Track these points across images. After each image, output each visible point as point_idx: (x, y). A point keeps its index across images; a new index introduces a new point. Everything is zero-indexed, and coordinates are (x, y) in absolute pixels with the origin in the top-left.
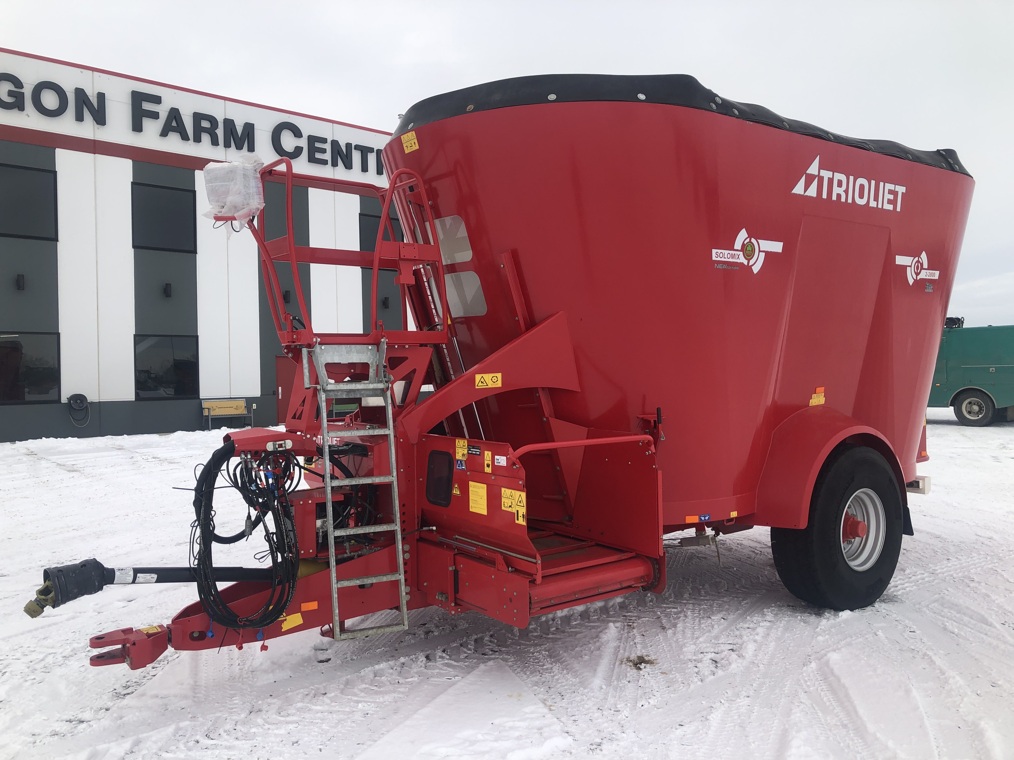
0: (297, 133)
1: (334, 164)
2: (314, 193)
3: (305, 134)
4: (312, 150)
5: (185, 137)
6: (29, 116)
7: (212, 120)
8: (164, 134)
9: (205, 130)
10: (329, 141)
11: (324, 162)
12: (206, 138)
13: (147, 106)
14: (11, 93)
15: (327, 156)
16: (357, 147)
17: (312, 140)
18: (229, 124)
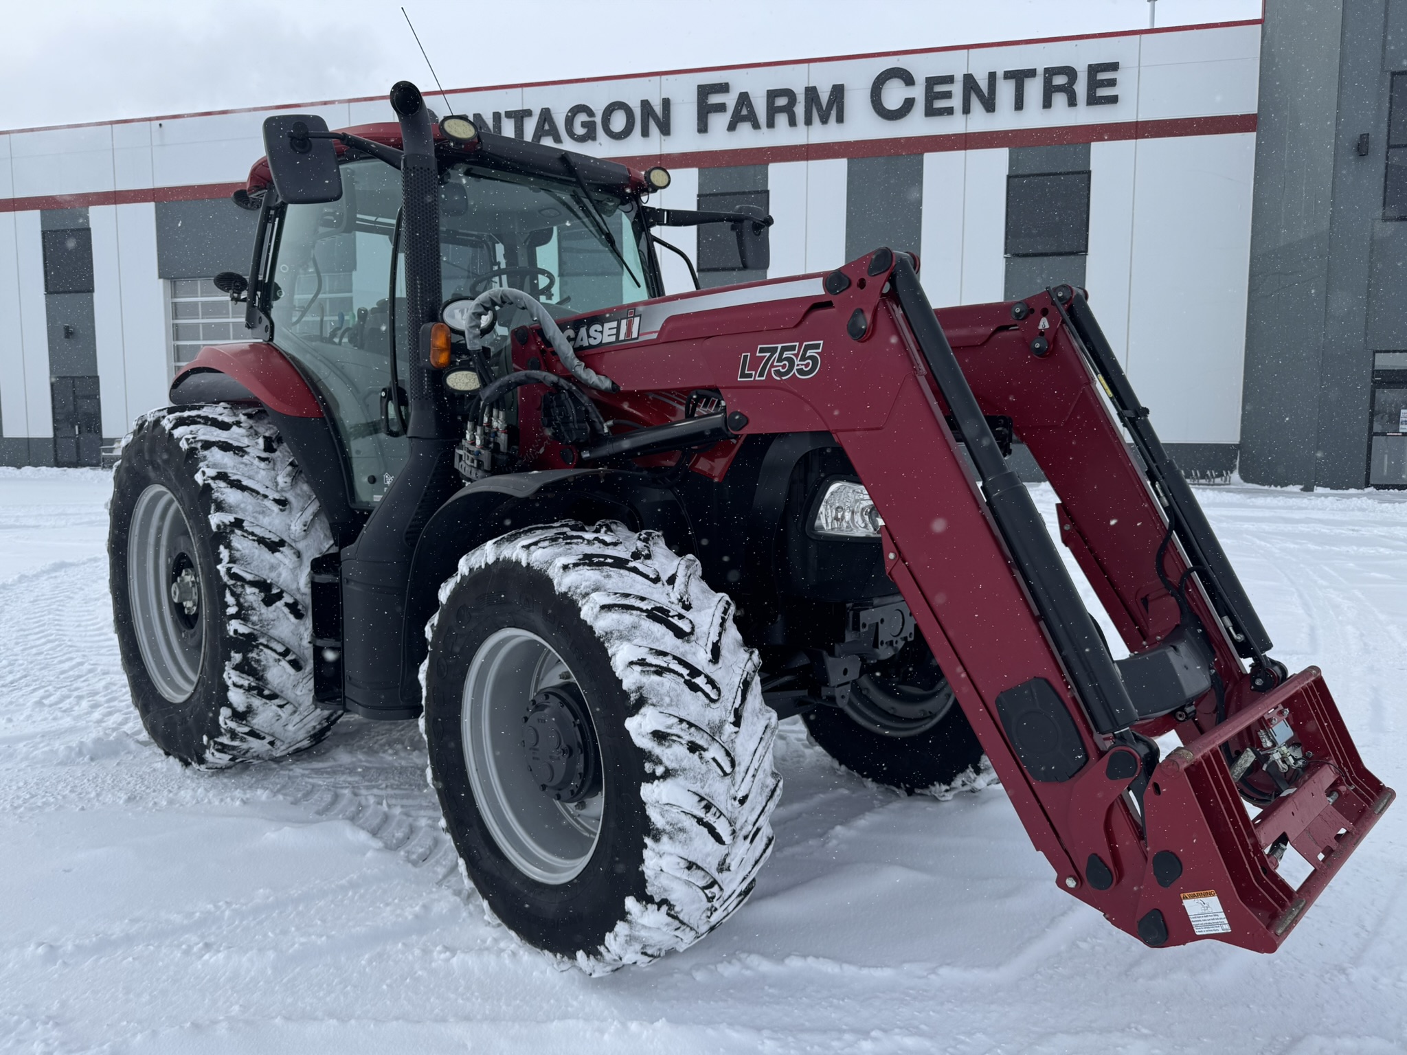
0: (907, 78)
2: (932, 161)
4: (931, 96)
5: (756, 126)
6: (601, 144)
7: (789, 93)
8: (732, 127)
9: (781, 109)
10: (959, 78)
11: (949, 111)
12: (782, 119)
13: (715, 99)
14: (584, 124)
15: (956, 102)
16: (1008, 75)
17: (931, 82)
18: (812, 93)
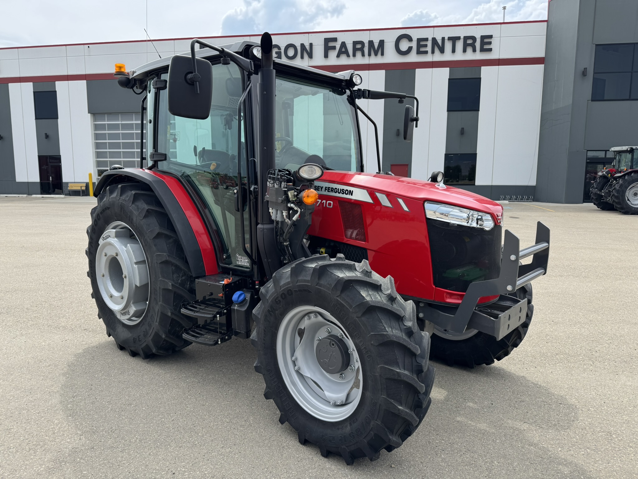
0: (409, 38)
1: (433, 52)
2: (419, 72)
3: (415, 39)
4: (419, 46)
5: (348, 56)
6: (284, 60)
7: (362, 43)
8: (338, 56)
9: (358, 49)
10: (430, 39)
11: (426, 52)
12: (359, 54)
13: (331, 44)
14: (276, 53)
15: (429, 49)
16: (450, 39)
17: (419, 40)
18: (371, 43)
